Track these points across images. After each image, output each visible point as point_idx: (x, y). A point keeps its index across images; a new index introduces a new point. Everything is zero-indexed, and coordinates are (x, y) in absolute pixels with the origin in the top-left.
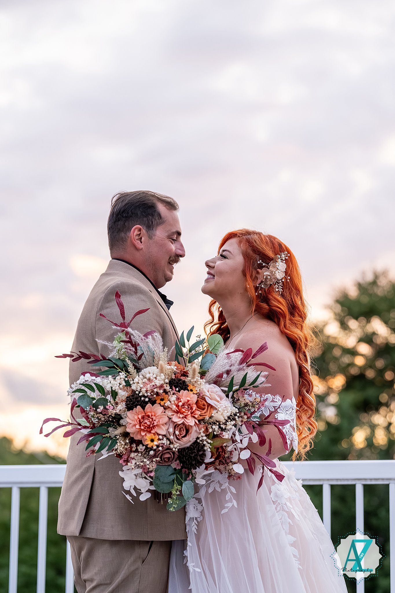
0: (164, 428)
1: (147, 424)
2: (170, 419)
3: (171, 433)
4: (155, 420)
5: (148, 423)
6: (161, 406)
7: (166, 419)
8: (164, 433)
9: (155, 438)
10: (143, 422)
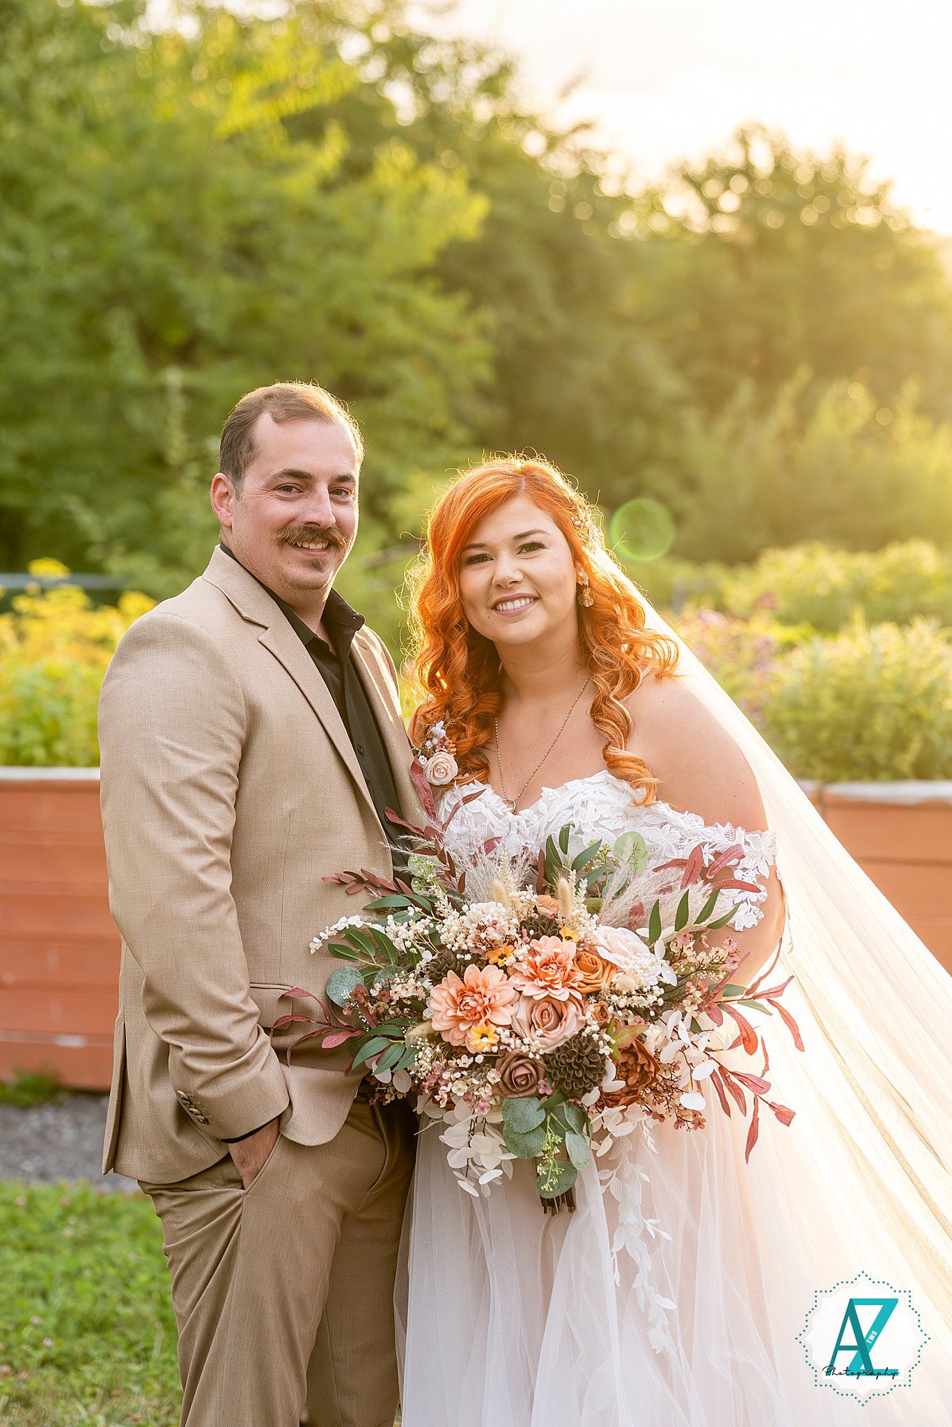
0: (509, 1011)
1: (469, 1005)
2: (520, 992)
3: (521, 1020)
4: (485, 996)
5: (472, 1004)
6: (499, 968)
7: (511, 994)
8: (508, 1022)
9: (488, 1031)
10: (461, 1003)
